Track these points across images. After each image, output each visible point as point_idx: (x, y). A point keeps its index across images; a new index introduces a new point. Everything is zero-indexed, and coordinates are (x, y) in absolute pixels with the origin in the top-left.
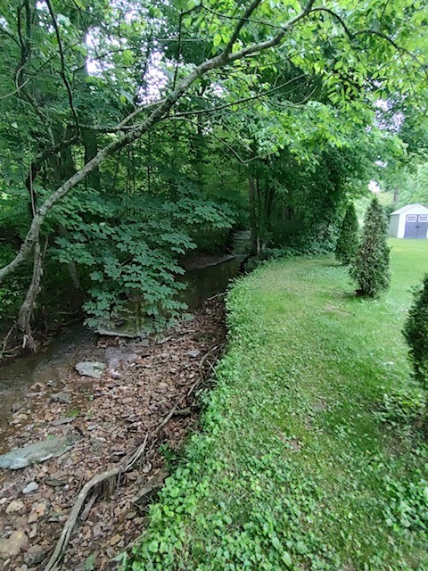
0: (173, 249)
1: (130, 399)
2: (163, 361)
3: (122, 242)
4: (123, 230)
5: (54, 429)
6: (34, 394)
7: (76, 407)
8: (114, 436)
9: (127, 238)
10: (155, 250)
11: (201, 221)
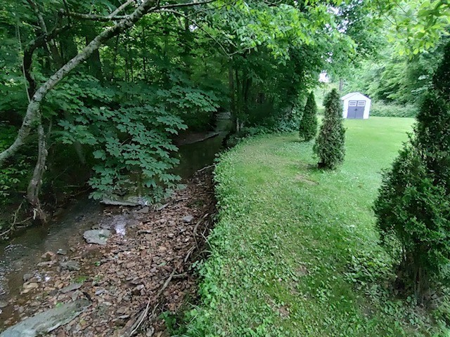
1: (134, 264)
3: (122, 123)
4: (123, 113)
5: (63, 296)
6: (44, 263)
7: (84, 273)
8: (119, 299)
9: (126, 120)
11: (191, 106)
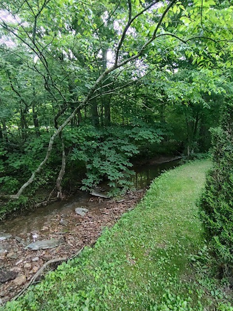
0: (126, 153)
1: (91, 229)
2: (116, 212)
3: (103, 150)
4: (105, 144)
5: (55, 236)
7: (68, 228)
9: (106, 148)
10: (118, 154)
11: (142, 139)
